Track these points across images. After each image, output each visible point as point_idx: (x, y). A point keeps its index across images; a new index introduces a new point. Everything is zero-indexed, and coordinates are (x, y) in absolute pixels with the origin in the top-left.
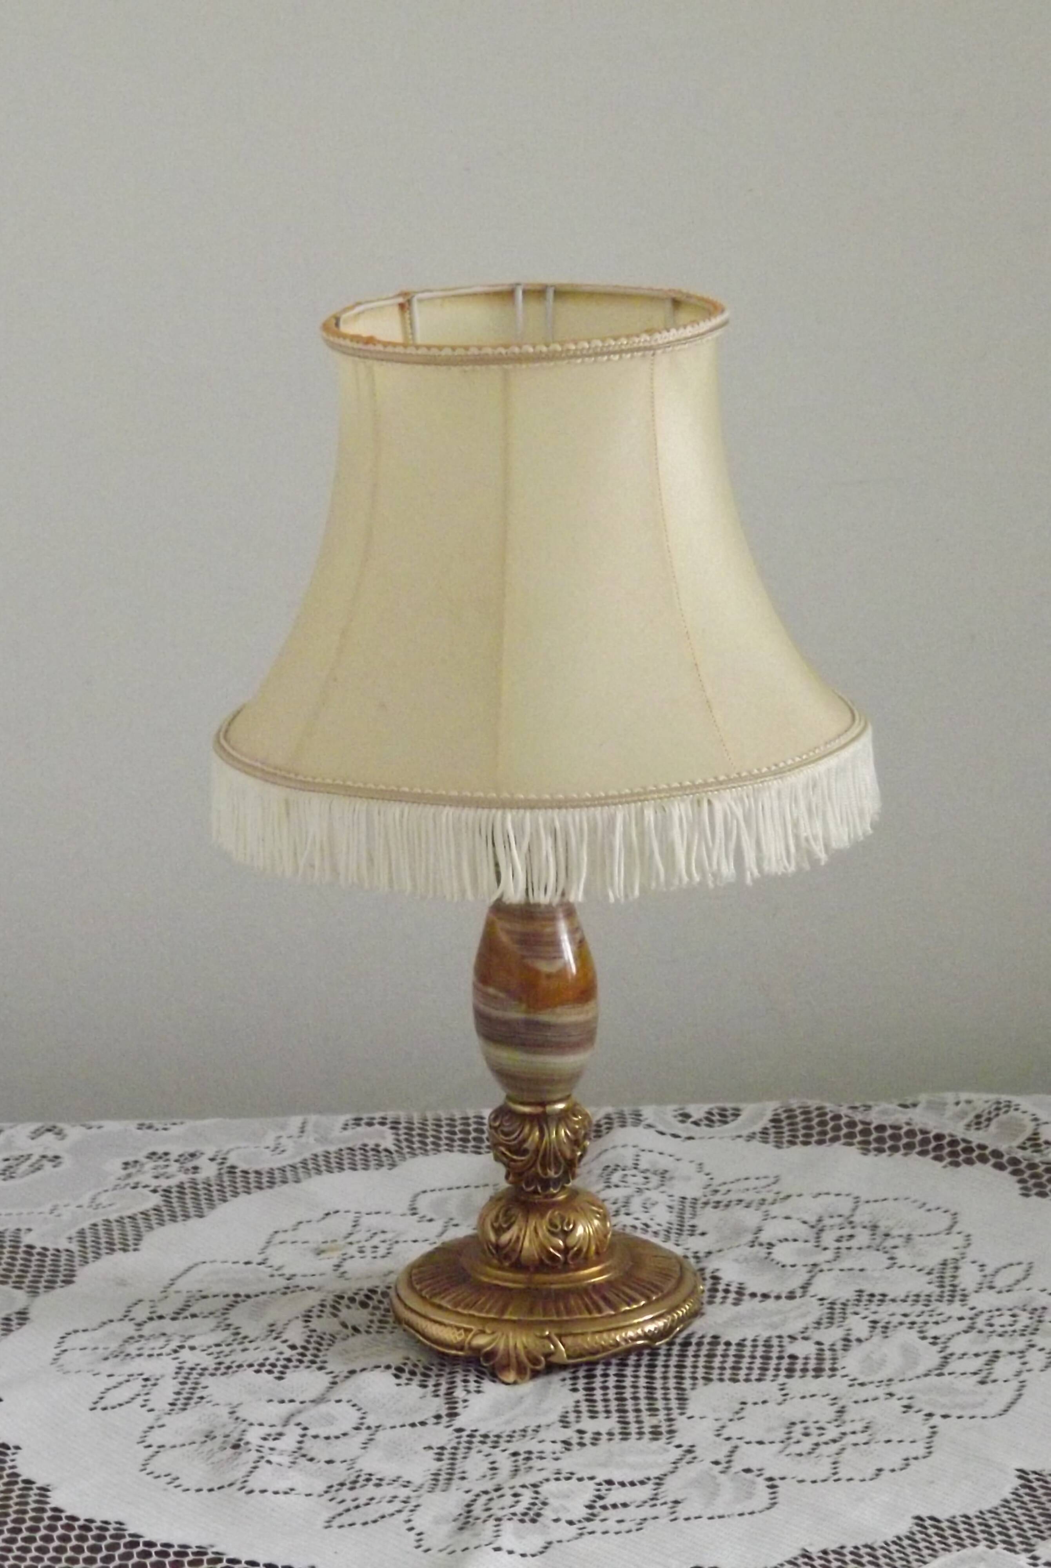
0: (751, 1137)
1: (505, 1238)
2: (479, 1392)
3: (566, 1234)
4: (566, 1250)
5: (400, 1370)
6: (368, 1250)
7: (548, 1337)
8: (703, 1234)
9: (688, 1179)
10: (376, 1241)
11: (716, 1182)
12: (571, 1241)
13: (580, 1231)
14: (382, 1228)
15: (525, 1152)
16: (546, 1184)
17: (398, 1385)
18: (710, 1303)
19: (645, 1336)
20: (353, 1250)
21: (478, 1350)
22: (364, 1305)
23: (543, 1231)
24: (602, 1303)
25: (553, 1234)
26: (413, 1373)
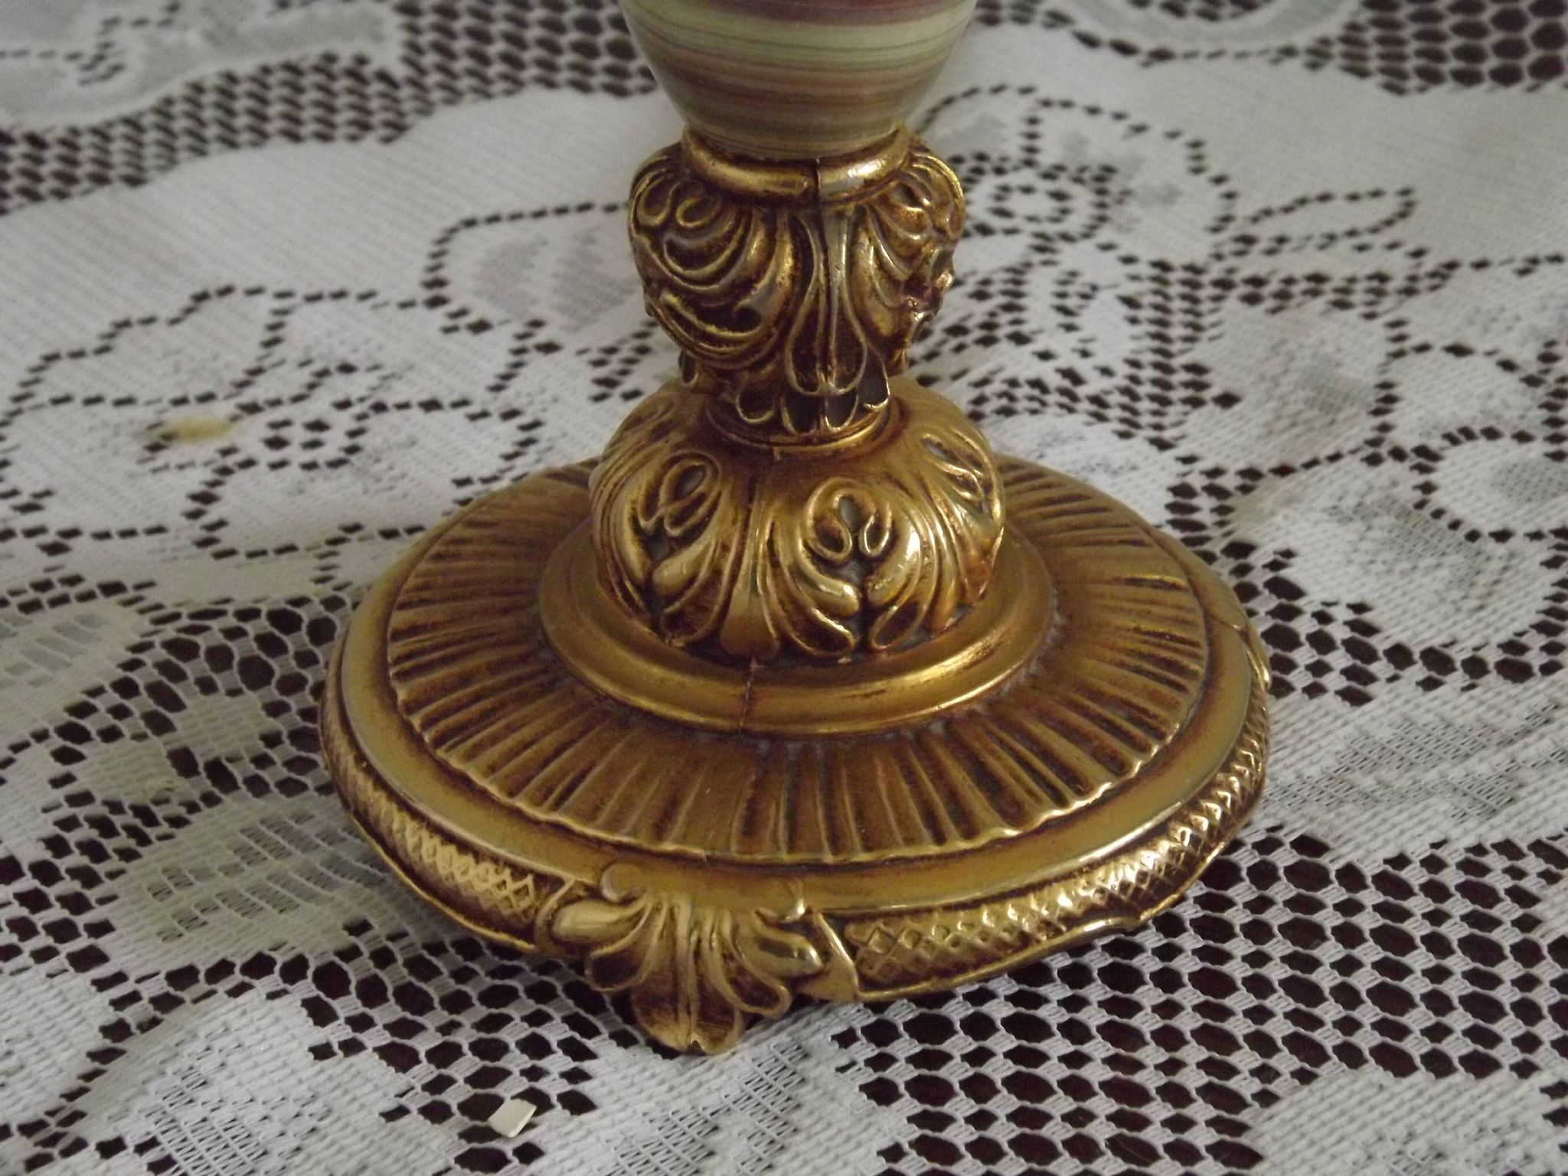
0: (1318, 55)
1: (673, 570)
2: (578, 1104)
3: (868, 567)
4: (868, 612)
5: (331, 980)
6: (297, 434)
7: (806, 927)
8: (1227, 400)
9: (1169, 196)
10: (319, 406)
11: (1244, 208)
12: (884, 587)
13: (913, 546)
14: (344, 354)
15: (747, 318)
16: (808, 410)
17: (322, 1052)
18: (1280, 688)
19: (1112, 904)
20: (251, 436)
21: (578, 948)
22: (255, 674)
23: (798, 549)
24: (977, 802)
25: (830, 568)
26: (372, 992)
